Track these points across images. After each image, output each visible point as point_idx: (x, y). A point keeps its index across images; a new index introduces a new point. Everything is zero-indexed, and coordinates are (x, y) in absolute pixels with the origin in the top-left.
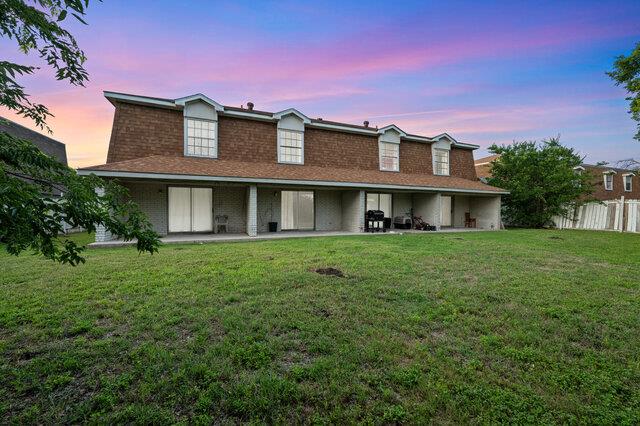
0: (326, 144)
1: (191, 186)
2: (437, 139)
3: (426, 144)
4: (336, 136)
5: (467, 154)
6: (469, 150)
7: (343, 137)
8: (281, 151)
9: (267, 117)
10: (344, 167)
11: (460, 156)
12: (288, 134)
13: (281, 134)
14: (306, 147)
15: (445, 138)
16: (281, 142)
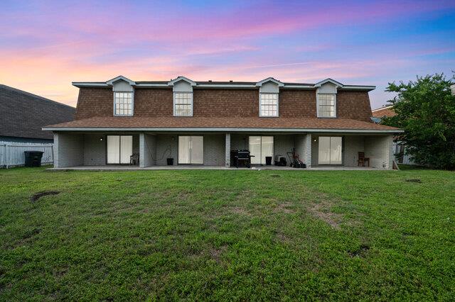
0: (212, 100)
1: (120, 135)
2: (319, 85)
3: (310, 91)
4: (221, 93)
5: (362, 95)
6: (364, 92)
7: (226, 93)
8: (176, 107)
9: (165, 85)
10: (226, 116)
11: (352, 98)
12: (181, 95)
13: (176, 96)
14: (195, 103)
15: (329, 83)
16: (176, 101)
